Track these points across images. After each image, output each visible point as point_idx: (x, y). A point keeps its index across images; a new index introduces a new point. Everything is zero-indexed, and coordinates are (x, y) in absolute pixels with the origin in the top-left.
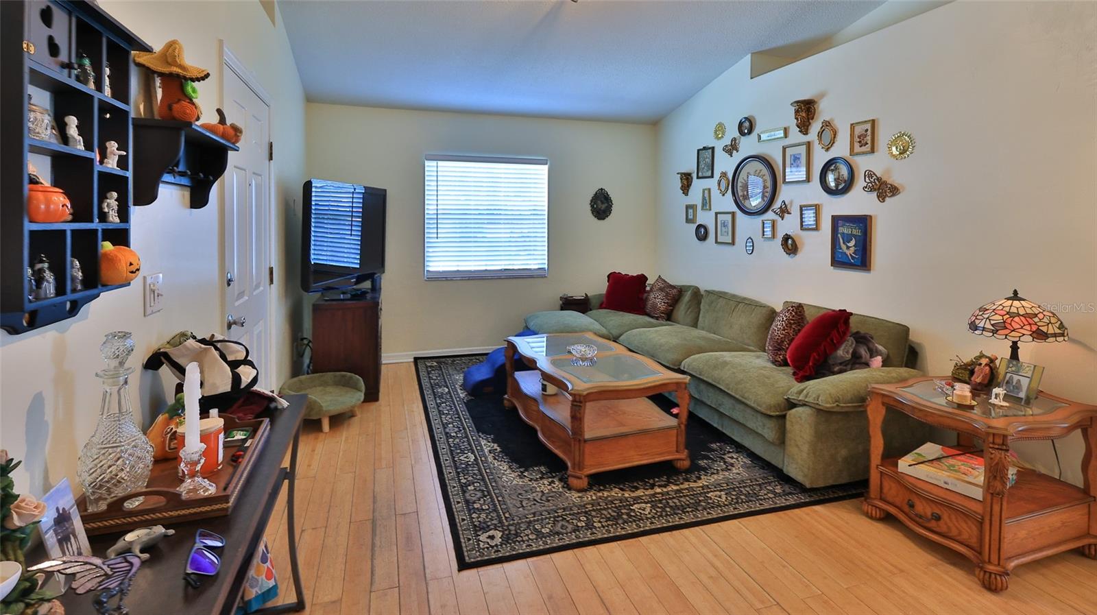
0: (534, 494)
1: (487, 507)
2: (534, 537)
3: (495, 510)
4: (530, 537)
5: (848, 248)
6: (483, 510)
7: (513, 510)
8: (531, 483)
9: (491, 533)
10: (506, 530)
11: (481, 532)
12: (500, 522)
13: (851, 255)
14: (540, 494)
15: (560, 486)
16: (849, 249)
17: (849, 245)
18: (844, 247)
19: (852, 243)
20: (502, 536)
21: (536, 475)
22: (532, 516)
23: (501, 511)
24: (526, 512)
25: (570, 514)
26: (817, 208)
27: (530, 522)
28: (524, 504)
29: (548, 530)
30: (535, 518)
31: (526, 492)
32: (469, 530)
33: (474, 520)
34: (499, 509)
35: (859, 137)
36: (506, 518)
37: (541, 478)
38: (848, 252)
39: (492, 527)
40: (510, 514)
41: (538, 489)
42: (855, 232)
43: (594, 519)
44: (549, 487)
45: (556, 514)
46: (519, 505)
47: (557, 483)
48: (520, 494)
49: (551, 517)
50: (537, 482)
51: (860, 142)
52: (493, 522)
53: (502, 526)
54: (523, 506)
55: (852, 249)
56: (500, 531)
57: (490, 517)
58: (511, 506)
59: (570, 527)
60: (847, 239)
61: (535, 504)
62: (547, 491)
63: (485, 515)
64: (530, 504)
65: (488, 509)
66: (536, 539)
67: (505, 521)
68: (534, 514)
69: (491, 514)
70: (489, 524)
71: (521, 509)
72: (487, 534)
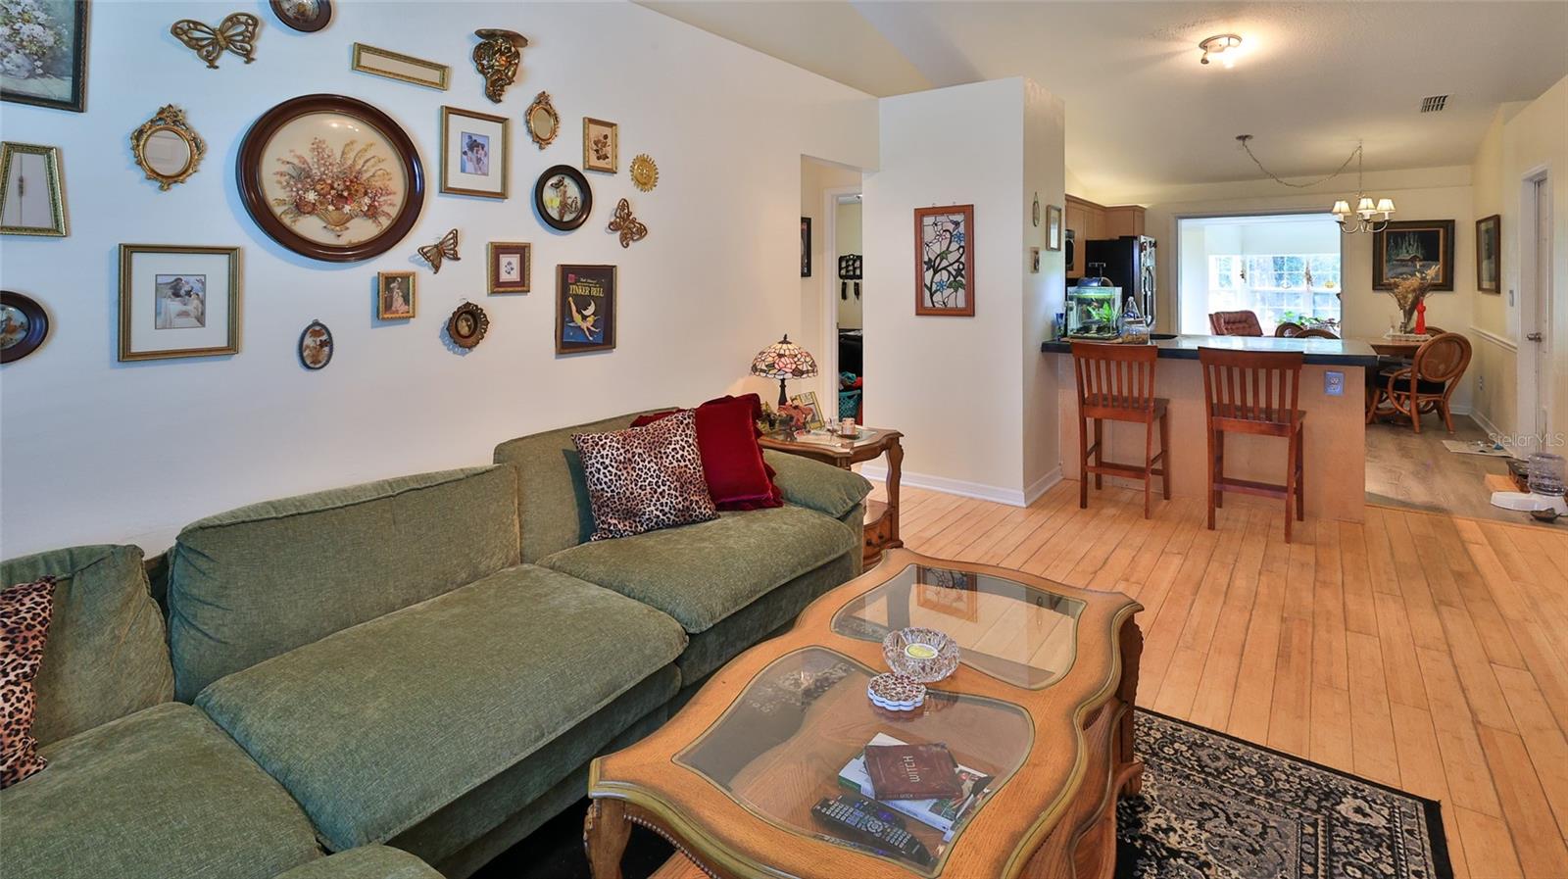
0: (1222, 831)
1: (1349, 869)
2: (1276, 774)
3: (1331, 853)
4: (1284, 777)
5: (584, 318)
6: (1361, 868)
7: (1291, 829)
8: (1210, 857)
9: (1359, 818)
10: (1326, 808)
11: (1380, 831)
12: (1330, 828)
13: (588, 329)
14: (1208, 825)
15: (1151, 815)
16: (585, 321)
17: (585, 313)
18: (577, 317)
19: (591, 309)
20: (1338, 804)
21: (1180, 867)
22: (1256, 802)
23: (1321, 844)
24: (1264, 813)
25: (1186, 766)
26: (522, 251)
27: (1268, 795)
28: (1259, 828)
29: (1245, 769)
30: (1253, 795)
31: (1235, 848)
32: (1405, 848)
33: (1391, 861)
34: (1321, 850)
35: (596, 143)
36: (1315, 825)
37: (1175, 853)
38: (584, 325)
39: (1351, 826)
40: (1302, 828)
41: (1205, 836)
42: (595, 291)
43: (1152, 741)
44: (1176, 825)
45: (1210, 779)
46: (1272, 834)
47: (1151, 824)
48: (1254, 852)
49: (1223, 781)
50: (1194, 850)
51: (597, 151)
52: (1348, 834)
53: (1330, 817)
54: (1264, 827)
55: (591, 320)
56: (1339, 813)
57: (1351, 847)
58: (1292, 841)
59: (1203, 754)
60: (582, 303)
61: (1237, 815)
62: (1188, 822)
63: (1361, 856)
64: (1247, 821)
65: (1351, 864)
66: (1275, 769)
67: (1321, 823)
68: (1251, 801)
69: (1345, 850)
70: (1358, 836)
71: (1272, 824)
72: (1367, 822)
